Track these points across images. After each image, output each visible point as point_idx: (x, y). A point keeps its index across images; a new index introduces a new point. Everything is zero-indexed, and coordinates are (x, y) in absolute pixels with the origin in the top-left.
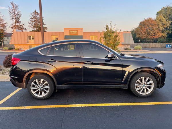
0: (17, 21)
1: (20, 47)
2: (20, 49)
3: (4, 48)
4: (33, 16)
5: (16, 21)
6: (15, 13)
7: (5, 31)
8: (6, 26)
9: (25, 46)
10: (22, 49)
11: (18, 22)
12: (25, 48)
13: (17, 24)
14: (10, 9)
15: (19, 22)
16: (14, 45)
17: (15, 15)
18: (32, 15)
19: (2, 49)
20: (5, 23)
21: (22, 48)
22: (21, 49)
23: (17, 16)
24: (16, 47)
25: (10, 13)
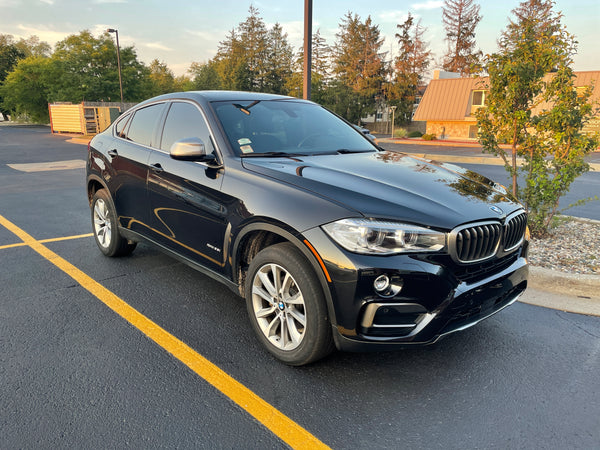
0: (463, 44)
1: (442, 131)
2: (438, 137)
3: (397, 130)
4: (520, 16)
5: (459, 41)
6: (463, 14)
7: (423, 80)
8: (427, 63)
9: (456, 126)
10: (446, 138)
11: (466, 46)
12: (455, 132)
13: (462, 52)
14: (448, 5)
15: (470, 45)
16: (423, 124)
17: (461, 24)
18: (517, 14)
19: (389, 135)
20: (427, 54)
21: (446, 132)
22: (443, 135)
23: (465, 25)
24: (429, 131)
25: (446, 19)
